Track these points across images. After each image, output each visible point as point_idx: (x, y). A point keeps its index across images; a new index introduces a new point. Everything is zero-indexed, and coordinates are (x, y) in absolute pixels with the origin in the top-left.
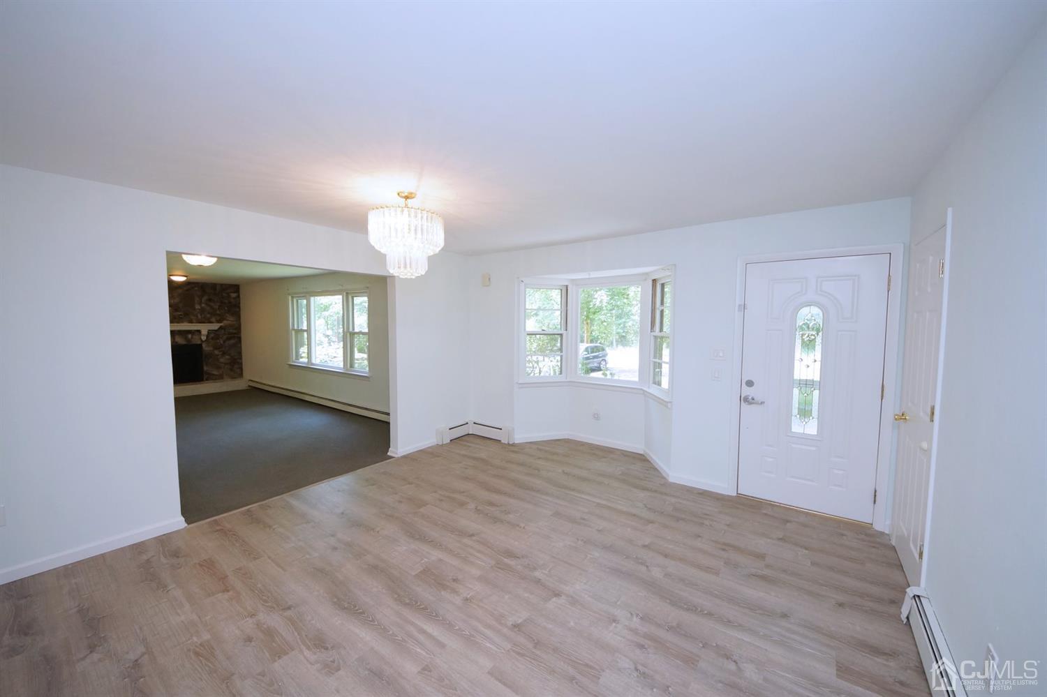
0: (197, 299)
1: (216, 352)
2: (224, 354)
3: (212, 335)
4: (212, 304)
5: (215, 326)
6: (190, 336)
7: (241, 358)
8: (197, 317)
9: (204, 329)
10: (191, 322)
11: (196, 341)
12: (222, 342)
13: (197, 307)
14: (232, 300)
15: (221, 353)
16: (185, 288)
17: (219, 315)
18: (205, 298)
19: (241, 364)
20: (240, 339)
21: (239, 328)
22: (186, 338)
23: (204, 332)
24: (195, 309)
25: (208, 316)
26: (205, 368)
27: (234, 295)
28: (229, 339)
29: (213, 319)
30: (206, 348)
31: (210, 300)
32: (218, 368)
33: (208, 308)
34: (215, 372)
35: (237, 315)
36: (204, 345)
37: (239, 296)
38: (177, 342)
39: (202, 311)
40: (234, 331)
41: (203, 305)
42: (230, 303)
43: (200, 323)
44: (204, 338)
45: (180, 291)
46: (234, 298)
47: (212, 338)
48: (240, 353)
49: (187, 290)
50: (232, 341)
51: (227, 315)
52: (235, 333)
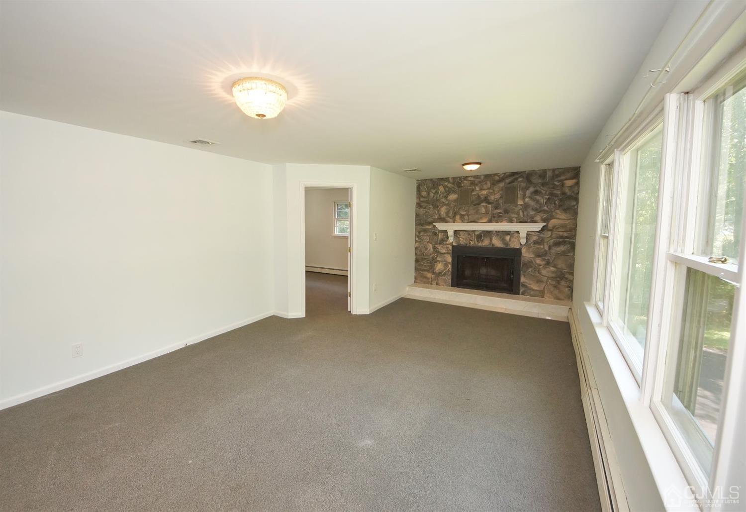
0: (520, 193)
1: (538, 261)
2: (548, 263)
3: (535, 238)
4: (538, 197)
5: (537, 227)
6: (508, 238)
7: (572, 274)
8: (518, 214)
9: (524, 229)
10: (511, 221)
11: (514, 245)
12: (546, 248)
13: (520, 202)
14: (567, 191)
15: (544, 263)
16: (508, 181)
17: (545, 211)
18: (532, 189)
19: (572, 281)
20: (573, 246)
21: (573, 230)
22: (503, 240)
23: (523, 235)
24: (517, 206)
25: (532, 213)
26: (523, 279)
27: (569, 183)
28: (557, 244)
29: (538, 218)
30: (526, 255)
31: (536, 192)
32: (539, 281)
33: (532, 203)
34: (535, 287)
35: (573, 212)
36: (523, 251)
37: (578, 184)
38: (493, 245)
39: (526, 207)
40: (565, 234)
41: (527, 200)
42: (564, 194)
43: (521, 222)
44: (523, 241)
45: (502, 185)
46: (571, 187)
47: (535, 243)
48: (571, 266)
49: (509, 183)
50: (562, 248)
51: (558, 211)
52: (567, 237)
